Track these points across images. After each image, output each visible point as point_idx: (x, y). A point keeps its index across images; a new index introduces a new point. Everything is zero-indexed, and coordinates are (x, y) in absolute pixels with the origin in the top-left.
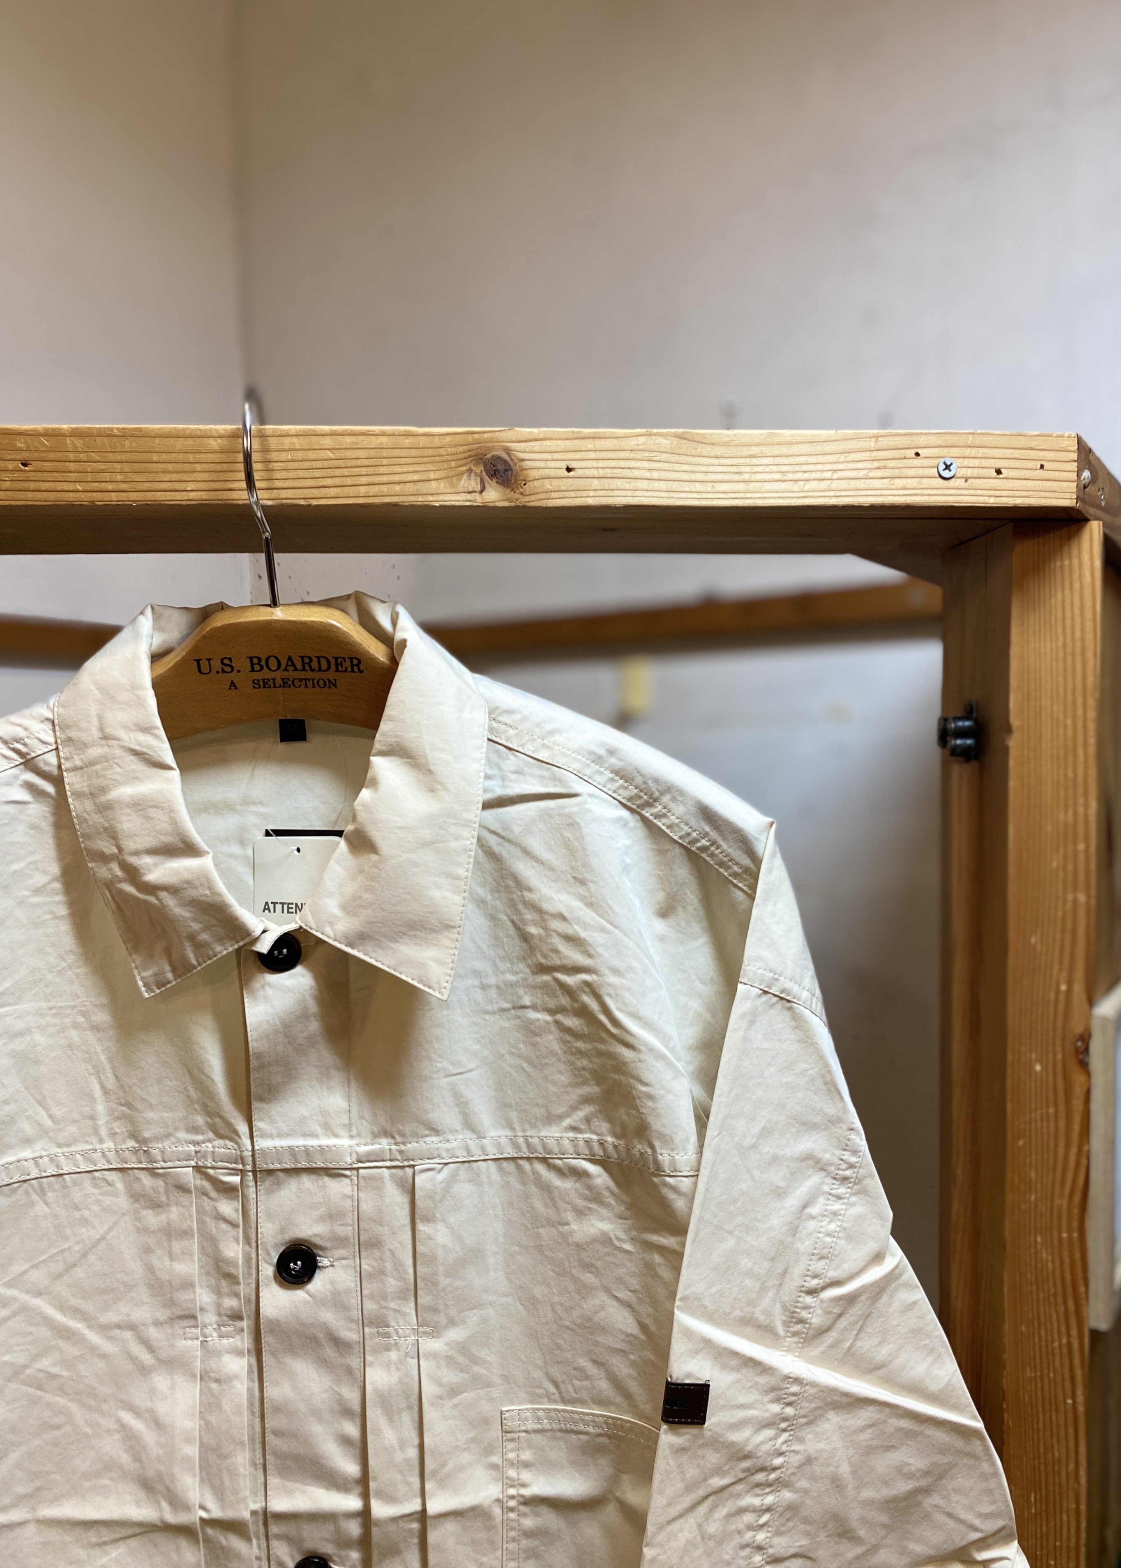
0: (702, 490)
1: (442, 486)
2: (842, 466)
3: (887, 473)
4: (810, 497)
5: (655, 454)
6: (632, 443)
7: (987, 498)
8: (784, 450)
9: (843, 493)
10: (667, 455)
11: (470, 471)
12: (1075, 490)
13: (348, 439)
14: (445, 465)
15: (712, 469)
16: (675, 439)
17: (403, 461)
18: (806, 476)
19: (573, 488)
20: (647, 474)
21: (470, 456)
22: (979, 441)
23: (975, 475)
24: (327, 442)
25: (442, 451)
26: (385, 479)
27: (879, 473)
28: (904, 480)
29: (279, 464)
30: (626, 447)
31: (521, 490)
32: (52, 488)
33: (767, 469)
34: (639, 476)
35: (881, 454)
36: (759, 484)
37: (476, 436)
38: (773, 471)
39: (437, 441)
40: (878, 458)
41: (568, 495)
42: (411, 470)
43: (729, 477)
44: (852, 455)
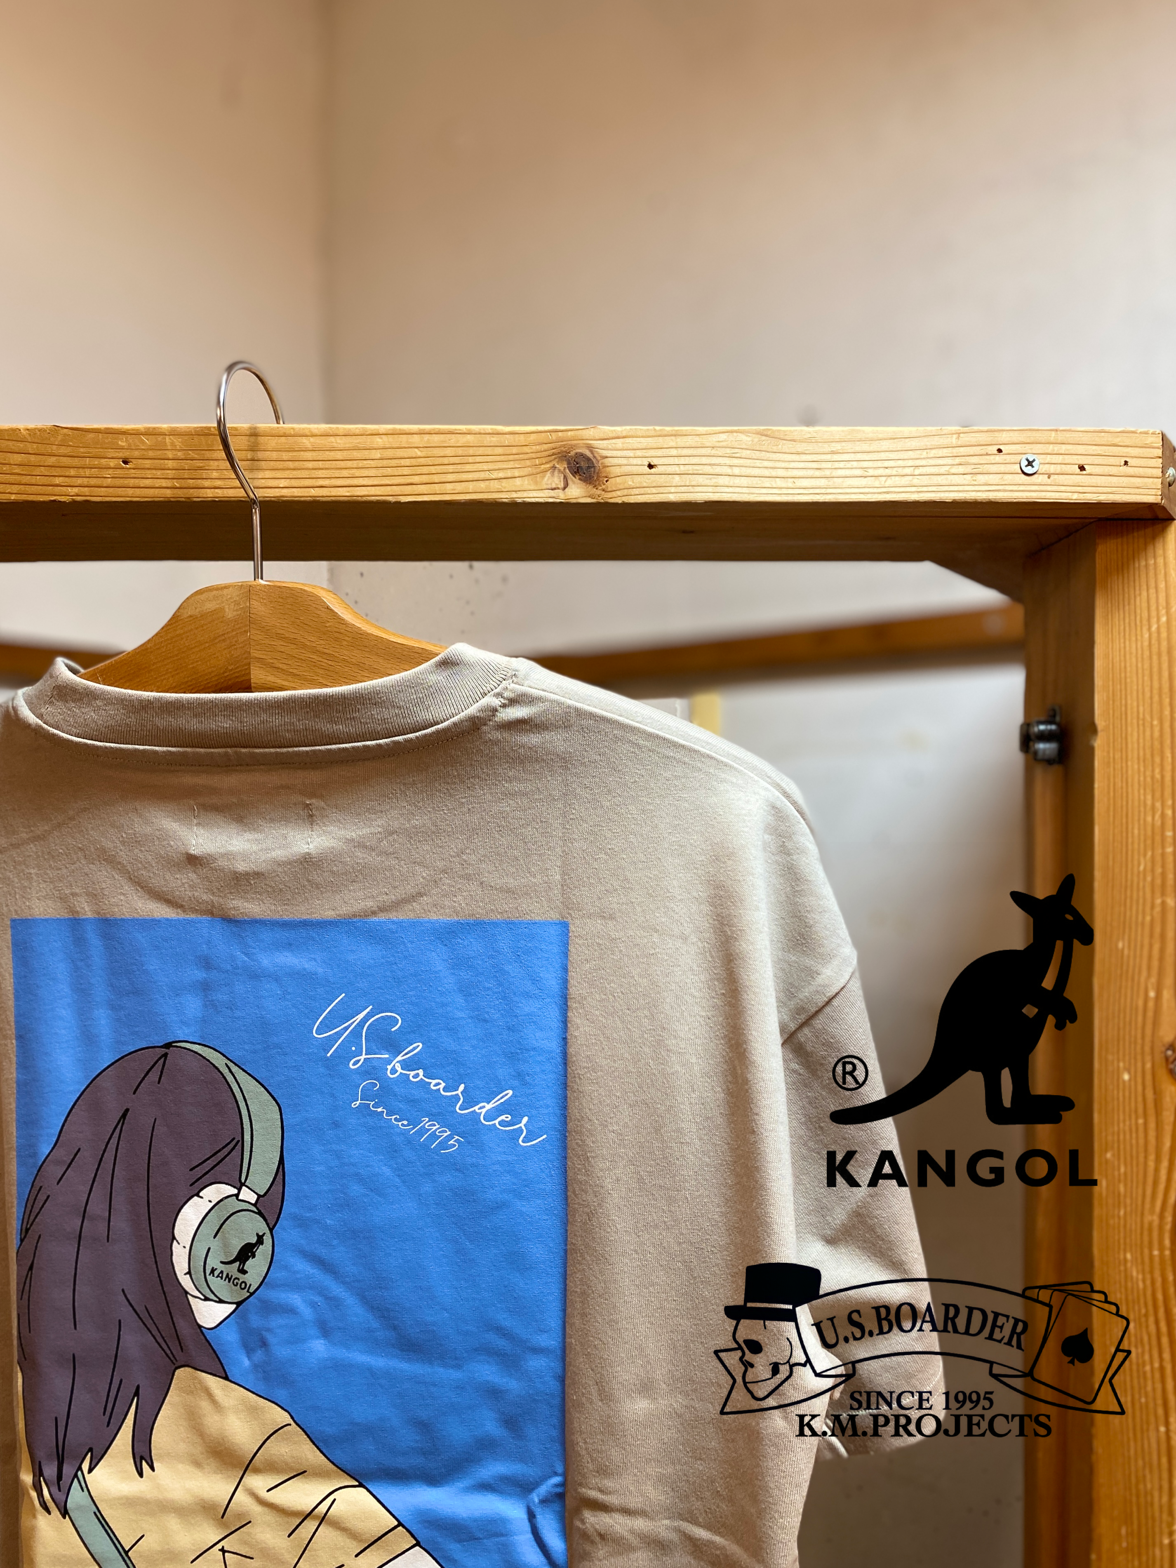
0: (784, 485)
1: (526, 483)
2: (923, 462)
3: (968, 469)
4: (891, 492)
5: (737, 450)
6: (713, 440)
7: (1070, 494)
8: (865, 447)
9: (925, 489)
10: (749, 452)
12: (1160, 486)
13: (436, 438)
14: (528, 463)
15: (792, 465)
16: (757, 436)
17: (488, 459)
18: (888, 472)
19: (654, 485)
20: (728, 471)
21: (554, 454)
22: (1061, 437)
23: (1057, 472)
24: (416, 439)
25: (526, 449)
26: (471, 476)
27: (961, 469)
28: (986, 476)
29: (369, 462)
30: (708, 444)
31: (604, 487)
32: (151, 485)
33: (849, 465)
34: (721, 472)
35: (962, 451)
36: (840, 480)
37: (560, 434)
38: (854, 466)
39: (522, 439)
40: (959, 454)
41: (649, 492)
42: (496, 467)
43: (810, 473)
44: (934, 451)
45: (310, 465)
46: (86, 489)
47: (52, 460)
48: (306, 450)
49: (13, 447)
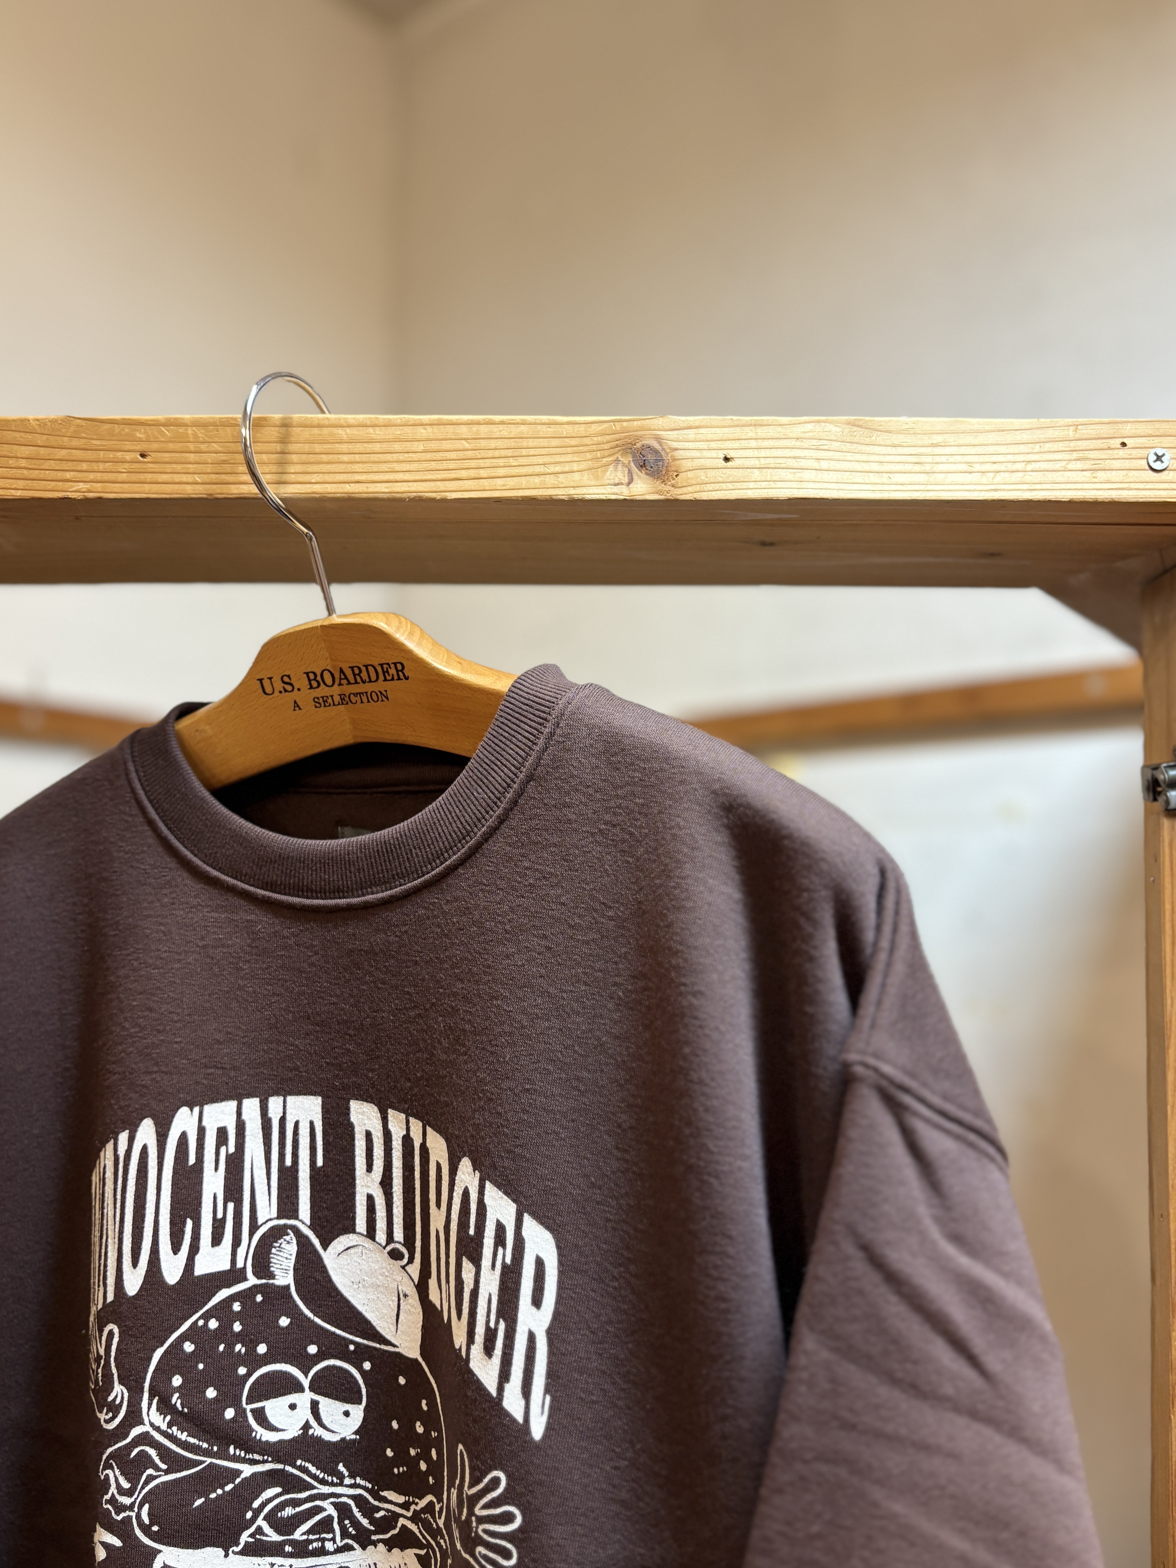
0: (877, 481)
1: (586, 478)
2: (1037, 457)
3: (1088, 465)
4: (1001, 490)
5: (824, 442)
8: (969, 439)
9: (1038, 487)
10: (838, 444)
11: (617, 461)
13: (486, 429)
14: (589, 456)
15: (888, 458)
16: (849, 427)
17: (543, 451)
18: (996, 467)
19: (731, 479)
20: (815, 465)
21: (617, 446)
24: (464, 430)
26: (523, 470)
28: (1109, 472)
29: (411, 455)
30: (791, 435)
31: (673, 482)
32: (170, 480)
33: (952, 459)
34: (806, 466)
35: (1081, 444)
36: (942, 476)
37: (625, 424)
38: (958, 461)
39: (582, 429)
40: (1077, 449)
41: (725, 488)
42: (553, 460)
43: (908, 467)
44: (1047, 445)
45: (345, 458)
46: (99, 485)
47: (63, 453)
48: (341, 442)
49: (21, 439)
